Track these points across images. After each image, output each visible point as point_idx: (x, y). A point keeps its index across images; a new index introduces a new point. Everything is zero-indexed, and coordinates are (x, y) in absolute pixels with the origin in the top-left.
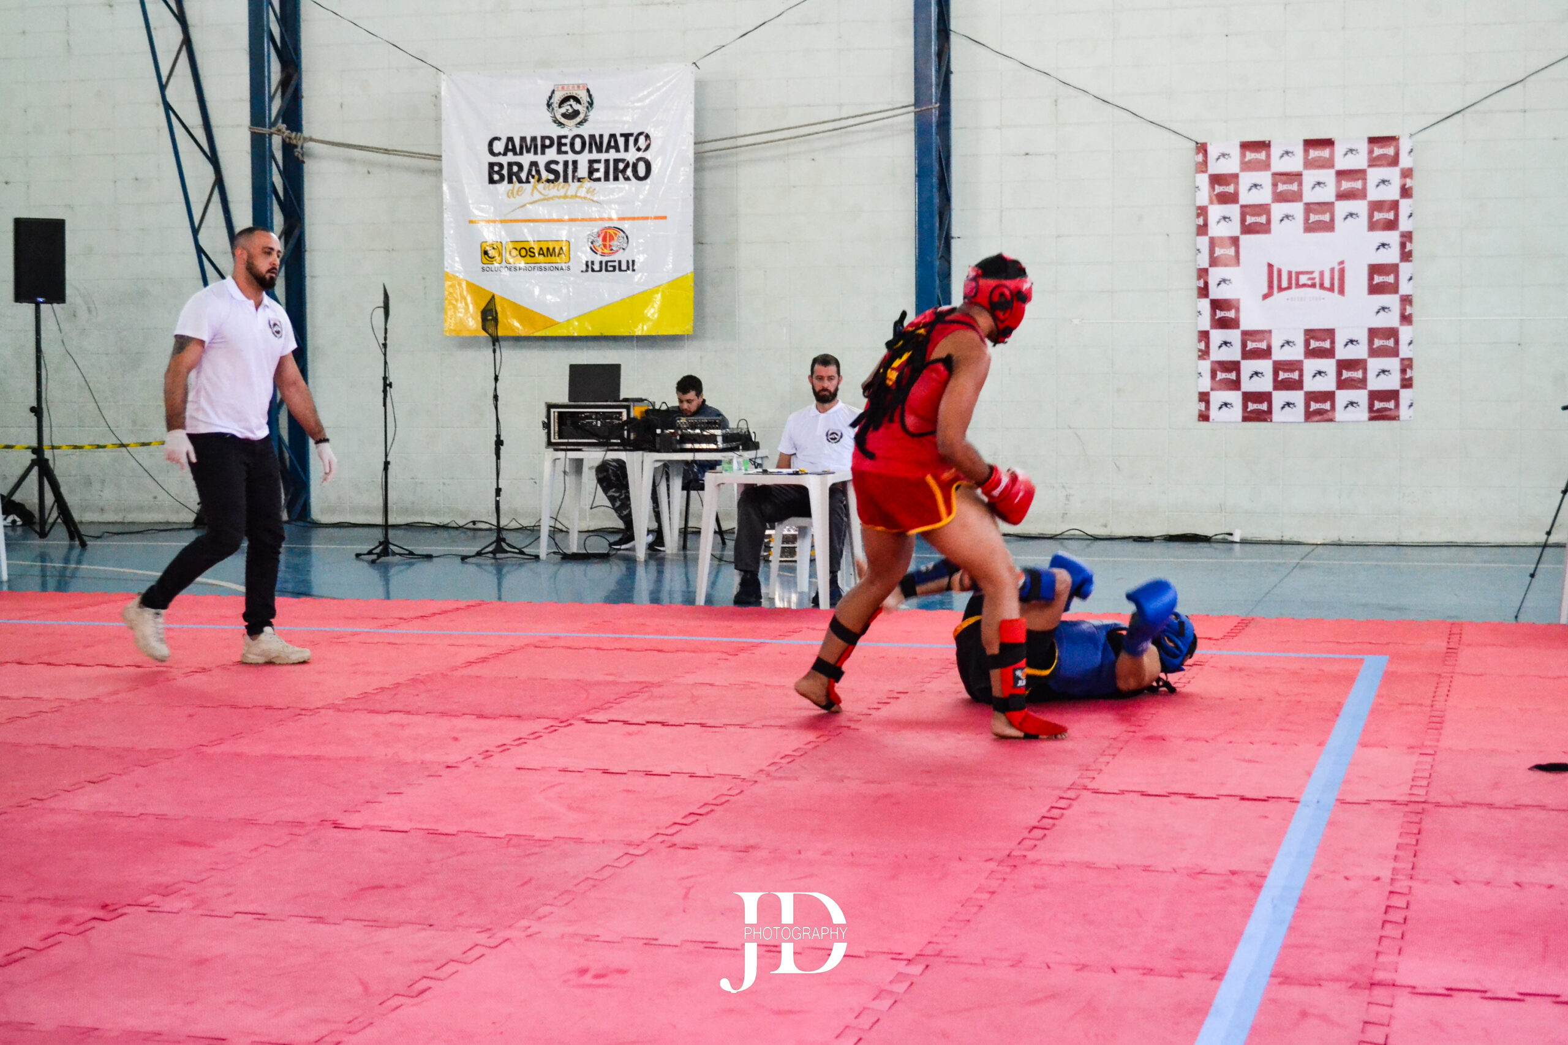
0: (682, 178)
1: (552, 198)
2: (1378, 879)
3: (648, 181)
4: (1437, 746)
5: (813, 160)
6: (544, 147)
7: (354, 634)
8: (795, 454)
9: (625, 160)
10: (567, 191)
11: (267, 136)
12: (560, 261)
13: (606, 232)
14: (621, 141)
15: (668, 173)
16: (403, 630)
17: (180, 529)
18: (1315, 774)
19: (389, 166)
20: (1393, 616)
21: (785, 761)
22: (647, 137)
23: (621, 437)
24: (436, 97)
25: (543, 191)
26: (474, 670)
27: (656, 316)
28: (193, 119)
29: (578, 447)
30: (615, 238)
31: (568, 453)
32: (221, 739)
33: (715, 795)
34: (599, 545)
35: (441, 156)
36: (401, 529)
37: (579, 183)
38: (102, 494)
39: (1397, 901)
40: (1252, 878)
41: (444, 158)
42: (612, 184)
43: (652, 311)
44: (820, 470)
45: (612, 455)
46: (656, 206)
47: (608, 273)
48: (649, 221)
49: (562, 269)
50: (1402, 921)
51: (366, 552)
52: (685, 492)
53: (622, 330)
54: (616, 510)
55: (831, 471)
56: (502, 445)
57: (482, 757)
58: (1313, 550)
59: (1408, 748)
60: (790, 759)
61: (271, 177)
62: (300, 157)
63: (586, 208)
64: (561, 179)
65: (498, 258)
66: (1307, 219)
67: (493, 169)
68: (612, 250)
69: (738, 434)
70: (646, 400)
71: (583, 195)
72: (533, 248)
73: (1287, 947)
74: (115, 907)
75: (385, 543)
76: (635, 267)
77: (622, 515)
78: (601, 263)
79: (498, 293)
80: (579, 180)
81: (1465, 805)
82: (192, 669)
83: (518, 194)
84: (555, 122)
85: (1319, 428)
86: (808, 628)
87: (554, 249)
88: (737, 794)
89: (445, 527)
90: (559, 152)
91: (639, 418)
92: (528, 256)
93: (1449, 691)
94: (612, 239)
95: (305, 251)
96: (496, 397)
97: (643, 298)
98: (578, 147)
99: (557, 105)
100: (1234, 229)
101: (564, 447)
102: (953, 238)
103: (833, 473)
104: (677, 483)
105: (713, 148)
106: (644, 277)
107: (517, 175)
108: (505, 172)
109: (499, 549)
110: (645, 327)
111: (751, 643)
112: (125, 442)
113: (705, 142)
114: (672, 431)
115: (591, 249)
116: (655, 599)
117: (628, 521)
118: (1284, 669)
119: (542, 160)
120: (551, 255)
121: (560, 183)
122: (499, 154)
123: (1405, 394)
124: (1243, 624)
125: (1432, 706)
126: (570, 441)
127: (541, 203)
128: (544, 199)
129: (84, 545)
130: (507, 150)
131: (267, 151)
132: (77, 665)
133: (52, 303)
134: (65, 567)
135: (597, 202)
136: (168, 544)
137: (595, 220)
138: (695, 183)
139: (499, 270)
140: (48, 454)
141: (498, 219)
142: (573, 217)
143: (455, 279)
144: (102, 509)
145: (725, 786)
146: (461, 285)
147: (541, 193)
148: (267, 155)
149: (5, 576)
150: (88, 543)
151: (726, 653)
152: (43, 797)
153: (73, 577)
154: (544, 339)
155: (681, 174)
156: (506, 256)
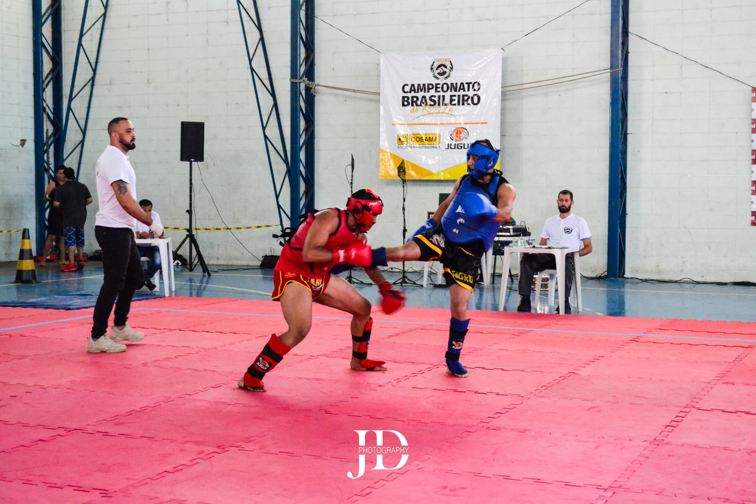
0: (495, 104)
1: (432, 113)
3: (479, 105)
5: (559, 95)
6: (429, 89)
7: (335, 321)
8: (549, 239)
9: (468, 95)
10: (439, 110)
11: (298, 83)
12: (435, 144)
13: (458, 130)
14: (466, 86)
15: (488, 102)
17: (254, 269)
19: (355, 98)
21: (543, 388)
22: (479, 84)
24: (378, 65)
25: (428, 110)
26: (392, 340)
28: (264, 75)
30: (462, 133)
33: (509, 404)
35: (380, 93)
36: (357, 271)
37: (445, 106)
38: (218, 251)
41: (381, 94)
42: (461, 107)
44: (561, 247)
46: (482, 118)
47: (458, 150)
48: (479, 124)
49: (436, 147)
52: (494, 256)
55: (567, 247)
56: (406, 231)
57: (396, 381)
60: (546, 388)
61: (300, 103)
62: (313, 93)
63: (448, 118)
64: (437, 104)
65: (406, 143)
67: (404, 99)
68: (460, 138)
69: (520, 228)
71: (447, 112)
72: (422, 137)
74: (223, 447)
75: (350, 278)
78: (455, 144)
79: (405, 159)
80: (445, 105)
83: (416, 111)
84: (434, 77)
86: (554, 323)
87: (433, 138)
88: (520, 404)
90: (436, 91)
92: (420, 141)
94: (460, 133)
95: (315, 138)
96: (404, 209)
98: (445, 89)
99: (436, 69)
102: (628, 134)
103: (567, 248)
105: (511, 90)
107: (416, 102)
108: (410, 101)
109: (404, 282)
111: (526, 330)
112: (229, 227)
113: (506, 87)
115: (451, 138)
116: (479, 307)
119: (428, 95)
120: (431, 141)
121: (436, 106)
122: (407, 92)
127: (427, 115)
128: (428, 114)
129: (209, 275)
130: (411, 90)
131: (298, 91)
132: (207, 332)
133: (197, 162)
134: (201, 286)
135: (454, 115)
136: (248, 275)
137: (453, 124)
138: (502, 106)
139: (406, 148)
140: (194, 232)
141: (406, 123)
142: (442, 123)
143: (385, 152)
144: (218, 259)
145: (514, 400)
146: (387, 155)
147: (427, 111)
148: (298, 93)
149: (173, 289)
150: (212, 274)
151: (514, 335)
152: (191, 394)
153: (204, 290)
154: (427, 181)
155: (495, 102)
156: (410, 141)
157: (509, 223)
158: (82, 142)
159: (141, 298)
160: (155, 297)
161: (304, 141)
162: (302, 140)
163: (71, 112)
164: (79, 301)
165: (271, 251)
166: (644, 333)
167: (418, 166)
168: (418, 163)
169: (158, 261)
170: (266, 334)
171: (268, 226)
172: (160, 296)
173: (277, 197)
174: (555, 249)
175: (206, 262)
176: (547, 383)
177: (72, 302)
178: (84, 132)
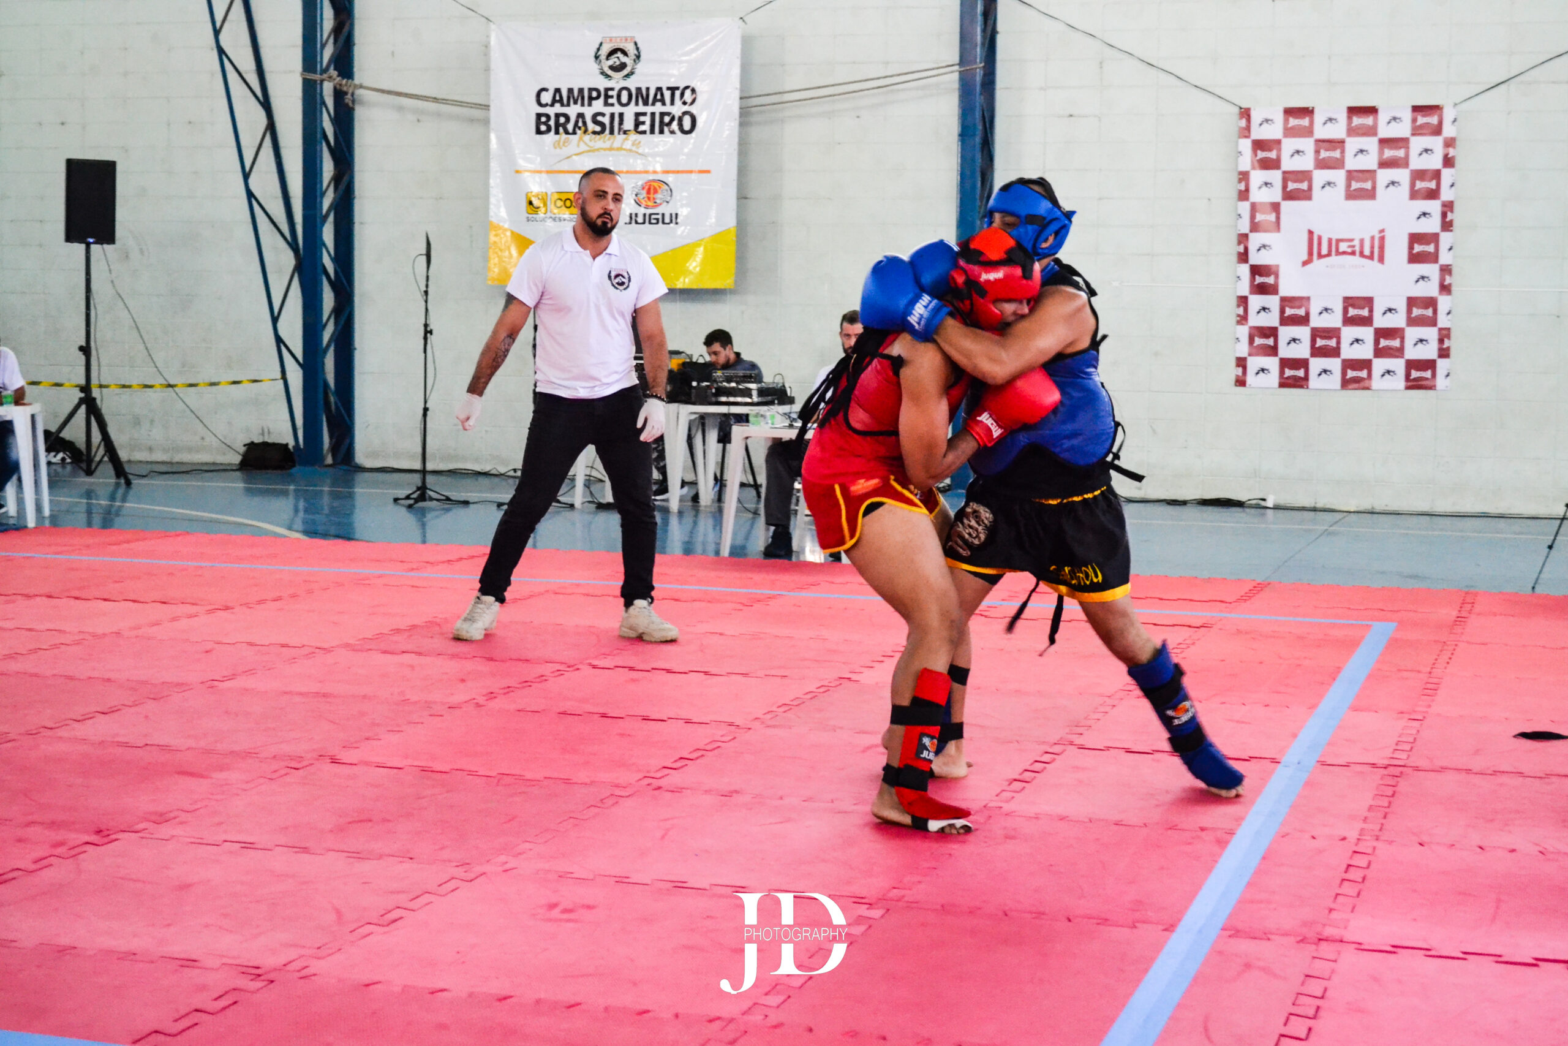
0: (727, 132)
1: (598, 150)
2: (1344, 839)
3: (693, 134)
4: (1426, 712)
5: (858, 117)
6: (591, 99)
7: (380, 576)
9: (670, 113)
10: (613, 143)
11: (319, 82)
13: (650, 185)
14: (667, 95)
15: (712, 128)
16: (428, 573)
17: (227, 470)
18: (1301, 736)
19: (439, 115)
20: (1412, 584)
21: (782, 709)
22: (693, 91)
24: (486, 47)
25: (589, 143)
27: (698, 269)
28: (247, 63)
30: (659, 191)
32: (234, 675)
33: (707, 741)
35: (489, 106)
36: (443, 475)
37: (625, 136)
38: (150, 433)
39: (1361, 861)
40: (1219, 834)
41: (492, 108)
42: (657, 137)
43: (694, 264)
46: (701, 160)
47: (650, 225)
48: (694, 174)
50: (1360, 880)
51: (403, 496)
52: (721, 445)
57: (485, 698)
58: (1344, 517)
59: (1398, 713)
60: (786, 708)
61: (321, 121)
62: (351, 104)
63: (631, 161)
64: (607, 131)
65: (543, 210)
66: (1348, 186)
67: (540, 119)
68: (655, 203)
69: (774, 387)
70: (682, 352)
71: (628, 148)
73: (1243, 902)
74: (108, 832)
75: (423, 489)
76: (679, 220)
78: (645, 215)
80: (625, 132)
81: (1443, 769)
82: (217, 607)
83: (564, 145)
84: (602, 74)
85: (1354, 396)
86: (827, 582)
88: (730, 741)
89: (486, 474)
90: (606, 104)
91: (677, 370)
92: (572, 207)
93: (1450, 658)
94: (656, 192)
95: (354, 197)
97: (686, 251)
98: (624, 99)
99: (605, 57)
100: (1275, 194)
105: (759, 103)
106: (686, 231)
107: (564, 126)
108: (552, 123)
110: (687, 280)
111: (768, 594)
112: (172, 383)
113: (750, 97)
114: (708, 384)
115: (635, 201)
116: (688, 550)
118: (1290, 633)
119: (588, 112)
121: (606, 135)
122: (546, 105)
123: (1442, 365)
124: (1259, 588)
125: (1430, 673)
127: (585, 154)
128: (589, 151)
129: (128, 483)
130: (554, 102)
131: (318, 96)
132: (105, 600)
133: (102, 244)
134: (111, 505)
135: (642, 155)
136: (216, 484)
137: (641, 172)
138: (740, 138)
139: (543, 220)
140: (96, 393)
141: (543, 169)
143: (500, 229)
144: (151, 448)
145: (719, 733)
146: (505, 234)
147: (587, 145)
148: (318, 101)
149: (47, 512)
150: (133, 482)
151: (742, 603)
152: (54, 726)
153: (117, 515)
155: (726, 128)
156: (551, 206)
157: (750, 377)
160: (5, 528)
161: (331, 205)
162: (327, 202)
165: (263, 434)
166: (1003, 600)
170: (230, 604)
171: (255, 381)
172: (15, 527)
173: (275, 320)
175: (123, 455)
176: (792, 698)
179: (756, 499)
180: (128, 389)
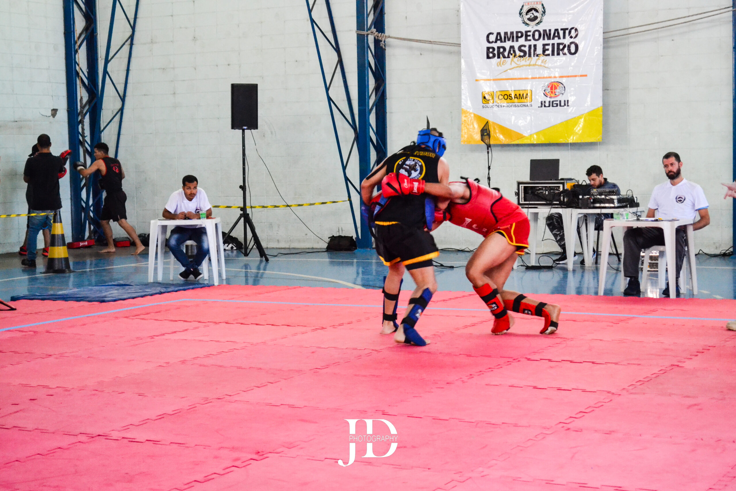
0: (596, 53)
1: (522, 66)
3: (577, 55)
5: (673, 40)
6: (517, 37)
8: (657, 209)
9: (563, 43)
10: (530, 62)
11: (366, 35)
12: (527, 101)
13: (553, 84)
14: (561, 33)
15: (588, 50)
17: (319, 252)
19: (432, 51)
21: (639, 383)
22: (576, 30)
23: (559, 200)
24: (458, 11)
26: (468, 330)
27: (581, 132)
28: (326, 27)
29: (535, 206)
30: (558, 88)
31: (529, 209)
32: (328, 365)
33: (596, 402)
34: (547, 261)
35: (460, 44)
37: (538, 57)
38: (278, 232)
41: (462, 45)
42: (556, 57)
43: (579, 128)
44: (670, 219)
45: (554, 211)
46: (581, 69)
47: (553, 107)
48: (577, 77)
49: (527, 106)
52: (597, 231)
53: (561, 140)
54: (557, 241)
57: (467, 378)
60: (641, 383)
61: (367, 57)
62: (384, 47)
63: (541, 71)
64: (527, 55)
65: (492, 101)
67: (489, 50)
68: (555, 94)
69: (627, 198)
70: (573, 179)
71: (539, 64)
72: (511, 94)
74: (263, 453)
76: (569, 104)
77: (561, 244)
78: (550, 102)
79: (491, 120)
80: (537, 55)
82: (317, 328)
83: (503, 64)
84: (524, 23)
86: (662, 309)
87: (523, 95)
88: (608, 402)
89: (462, 251)
90: (526, 40)
91: (570, 189)
92: (508, 99)
94: (556, 88)
95: (386, 99)
96: (489, 178)
97: (574, 121)
98: (537, 37)
99: (525, 14)
101: (527, 206)
103: (678, 220)
104: (592, 226)
105: (615, 35)
106: (574, 110)
107: (503, 54)
108: (496, 52)
110: (574, 138)
111: (627, 317)
112: (289, 204)
113: (609, 32)
114: (589, 197)
115: (544, 94)
116: (579, 292)
117: (563, 247)
119: (516, 45)
120: (521, 98)
121: (527, 57)
122: (492, 42)
126: (531, 202)
127: (515, 69)
128: (517, 67)
129: (267, 260)
130: (497, 40)
131: (366, 43)
132: (257, 324)
133: (250, 129)
134: (258, 272)
135: (548, 68)
136: (314, 259)
137: (547, 78)
138: (604, 55)
139: (492, 107)
140: (249, 211)
141: (491, 78)
142: (534, 77)
143: (467, 113)
144: (278, 241)
145: (602, 397)
146: (471, 116)
147: (516, 63)
148: (366, 46)
149: (224, 277)
150: (270, 259)
151: (612, 322)
152: (232, 394)
153: (261, 277)
154: (518, 145)
155: (596, 50)
156: (496, 99)
157: (613, 192)
158: (122, 110)
159: (186, 287)
160: (202, 286)
161: (374, 103)
162: (372, 101)
163: (107, 76)
164: (116, 291)
165: (339, 231)
167: (506, 128)
168: (507, 125)
169: (205, 246)
170: (324, 326)
171: (334, 202)
172: (207, 285)
173: (344, 168)
174: (663, 222)
175: (264, 245)
176: (644, 377)
177: (109, 293)
178: (123, 99)
179: (618, 262)
180: (266, 209)
